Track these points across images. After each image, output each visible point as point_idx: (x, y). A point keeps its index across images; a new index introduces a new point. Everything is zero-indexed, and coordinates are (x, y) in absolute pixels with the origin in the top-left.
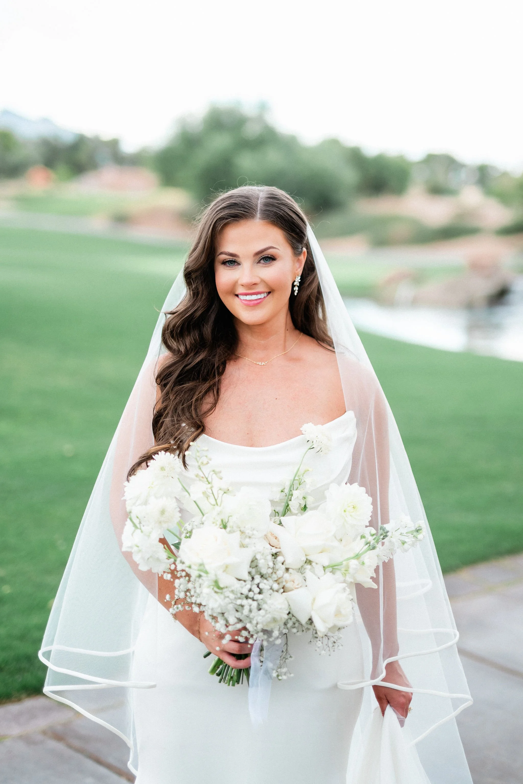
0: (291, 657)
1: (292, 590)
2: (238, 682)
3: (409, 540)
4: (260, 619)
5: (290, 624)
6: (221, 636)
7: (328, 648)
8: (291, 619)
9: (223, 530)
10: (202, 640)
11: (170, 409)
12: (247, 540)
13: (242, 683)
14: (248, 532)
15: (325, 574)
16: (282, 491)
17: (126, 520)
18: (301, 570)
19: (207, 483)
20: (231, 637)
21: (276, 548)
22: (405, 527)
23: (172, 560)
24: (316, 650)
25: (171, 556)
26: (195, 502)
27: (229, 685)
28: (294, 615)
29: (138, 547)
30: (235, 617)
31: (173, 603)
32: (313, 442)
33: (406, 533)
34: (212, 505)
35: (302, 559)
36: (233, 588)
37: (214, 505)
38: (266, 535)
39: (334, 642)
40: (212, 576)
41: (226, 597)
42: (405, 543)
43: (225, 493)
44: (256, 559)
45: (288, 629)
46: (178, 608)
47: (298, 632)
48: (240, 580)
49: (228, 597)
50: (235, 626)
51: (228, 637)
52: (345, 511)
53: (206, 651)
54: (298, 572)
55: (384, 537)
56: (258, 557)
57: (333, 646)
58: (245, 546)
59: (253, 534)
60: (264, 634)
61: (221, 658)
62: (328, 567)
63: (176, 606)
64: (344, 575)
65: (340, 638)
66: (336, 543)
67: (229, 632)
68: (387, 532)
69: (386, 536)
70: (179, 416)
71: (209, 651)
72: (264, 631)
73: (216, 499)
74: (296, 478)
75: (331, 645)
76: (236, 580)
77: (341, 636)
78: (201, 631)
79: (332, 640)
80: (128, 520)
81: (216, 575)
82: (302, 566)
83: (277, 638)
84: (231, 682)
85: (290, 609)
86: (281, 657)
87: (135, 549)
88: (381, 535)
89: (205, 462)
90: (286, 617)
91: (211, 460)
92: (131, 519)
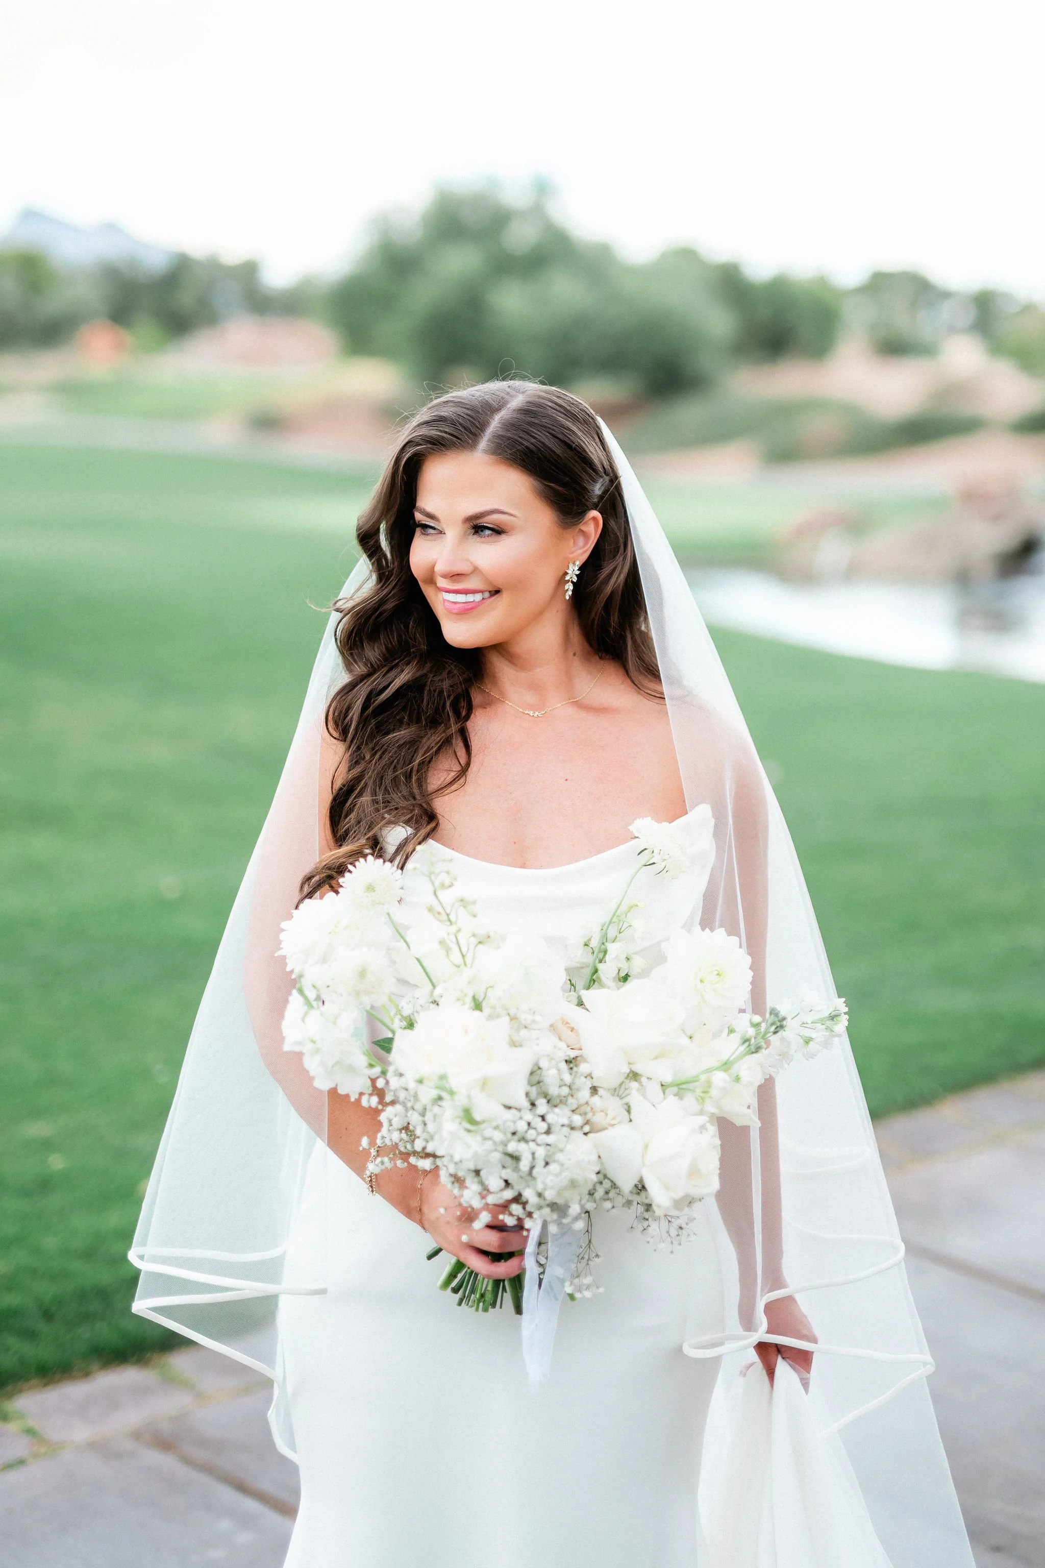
0: (597, 1256)
1: (605, 1129)
2: (494, 1305)
3: (819, 1034)
4: (550, 1180)
5: (600, 1192)
6: (468, 1216)
7: (669, 1239)
8: (601, 1183)
9: (477, 1013)
10: (426, 1224)
11: (370, 778)
12: (524, 1032)
13: (501, 1307)
14: (525, 1017)
15: (665, 1098)
16: (586, 945)
17: (290, 994)
18: (617, 1091)
19: (449, 923)
20: (490, 1215)
21: (572, 1049)
22: (810, 1011)
23: (377, 1070)
24: (648, 1242)
25: (373, 1063)
26: (418, 960)
27: (477, 1309)
28: (609, 1175)
29: (314, 1042)
30: (501, 1178)
31: (373, 1152)
32: (653, 852)
33: (812, 1023)
34: (455, 965)
35: (623, 1071)
36: (499, 1122)
37: (458, 966)
38: (552, 1026)
39: (681, 1228)
40: (461, 1100)
41: (485, 1139)
42: (810, 1041)
43: (480, 943)
44: (540, 1068)
45: (595, 1202)
46: (382, 1163)
47: (613, 1207)
48: (509, 1108)
49: (490, 1139)
50: (499, 1195)
51: (485, 1218)
52: (701, 981)
53: (432, 1246)
54: (613, 1095)
55: (778, 1029)
56: (544, 1064)
57: (678, 1235)
58: (517, 1044)
59: (534, 1021)
60: (552, 1211)
61: (462, 1260)
62: (672, 1085)
63: (379, 1159)
64: (701, 1100)
65: (691, 1220)
66: (685, 1041)
67: (486, 1207)
68: (784, 1019)
69: (782, 1027)
70: (386, 791)
71: (438, 1247)
72: (553, 1206)
73: (464, 953)
74: (615, 920)
75: (673, 1232)
76: (502, 1108)
77: (695, 1215)
78: (425, 1209)
79: (676, 1223)
80: (295, 992)
81: (469, 1097)
82: (621, 1085)
83: (577, 1218)
84: (481, 1304)
85: (602, 1164)
86: (578, 1256)
87: (307, 1048)
88: (772, 1024)
89: (447, 883)
90: (594, 1178)
91: (455, 879)
92: (301, 992)
